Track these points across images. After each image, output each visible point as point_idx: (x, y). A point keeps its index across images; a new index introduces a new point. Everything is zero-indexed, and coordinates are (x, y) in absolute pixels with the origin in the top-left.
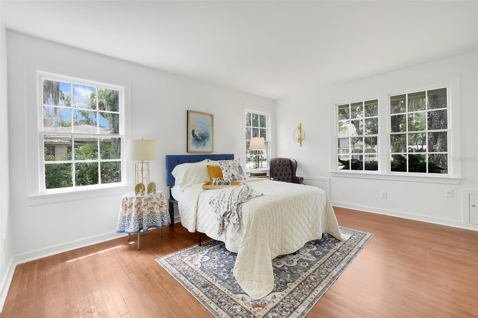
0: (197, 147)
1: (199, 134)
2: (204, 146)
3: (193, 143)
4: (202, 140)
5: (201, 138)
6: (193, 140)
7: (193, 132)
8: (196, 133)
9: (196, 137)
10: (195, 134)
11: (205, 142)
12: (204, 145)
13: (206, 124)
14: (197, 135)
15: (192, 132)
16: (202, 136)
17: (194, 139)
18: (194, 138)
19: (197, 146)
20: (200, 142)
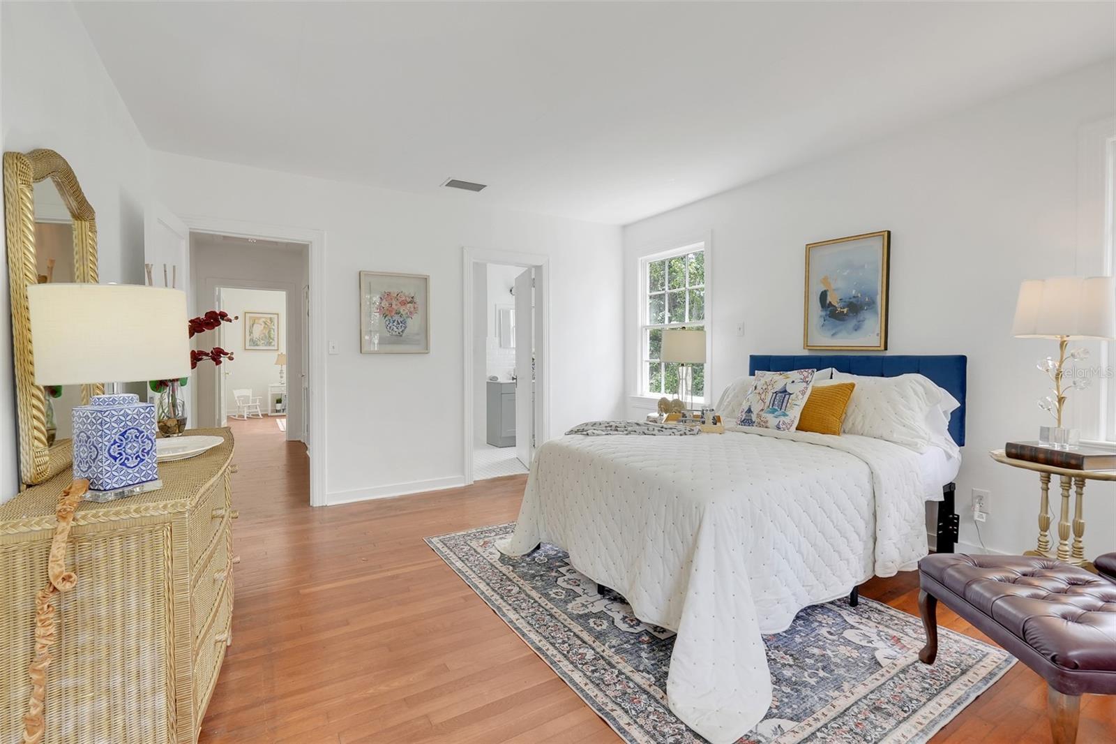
0: (833, 335)
1: (840, 300)
2: (856, 330)
3: (823, 326)
4: (851, 314)
5: (845, 310)
6: (821, 316)
7: (823, 296)
8: (832, 298)
9: (831, 308)
10: (828, 302)
11: (861, 318)
12: (857, 328)
13: (866, 266)
14: (834, 303)
15: (819, 296)
16: (851, 303)
17: (826, 315)
18: (826, 311)
19: (834, 332)
20: (843, 320)
